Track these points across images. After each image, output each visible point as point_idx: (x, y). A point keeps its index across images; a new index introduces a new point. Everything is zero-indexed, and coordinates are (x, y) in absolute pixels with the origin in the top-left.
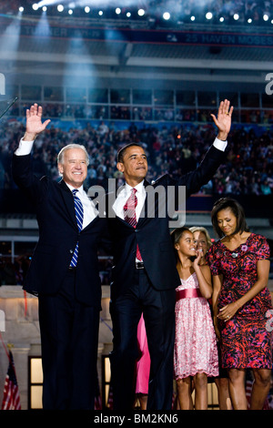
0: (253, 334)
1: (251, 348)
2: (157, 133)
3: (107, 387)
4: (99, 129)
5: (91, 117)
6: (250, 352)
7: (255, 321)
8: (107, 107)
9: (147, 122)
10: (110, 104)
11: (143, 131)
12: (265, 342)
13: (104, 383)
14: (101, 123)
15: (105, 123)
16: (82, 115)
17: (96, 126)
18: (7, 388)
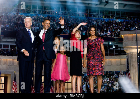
0: (98, 65)
1: (97, 69)
2: (56, 18)
4: (40, 16)
5: (38, 13)
6: (97, 70)
7: (98, 61)
8: (43, 11)
9: (53, 15)
10: (43, 10)
11: (52, 17)
12: (101, 67)
14: (41, 15)
15: (42, 15)
16: (36, 13)
17: (40, 15)
18: (14, 83)
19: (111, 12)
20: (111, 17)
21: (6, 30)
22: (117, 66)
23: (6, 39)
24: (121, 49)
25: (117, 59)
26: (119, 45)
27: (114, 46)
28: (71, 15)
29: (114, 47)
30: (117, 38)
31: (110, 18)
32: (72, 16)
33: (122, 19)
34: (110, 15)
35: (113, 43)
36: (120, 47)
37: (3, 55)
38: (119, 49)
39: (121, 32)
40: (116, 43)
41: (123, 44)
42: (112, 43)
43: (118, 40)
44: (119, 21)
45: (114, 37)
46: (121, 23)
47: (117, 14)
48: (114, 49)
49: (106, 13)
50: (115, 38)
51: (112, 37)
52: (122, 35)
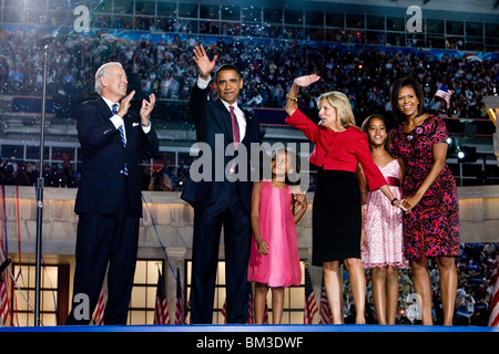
0: (430, 220)
1: (429, 235)
3: (189, 289)
5: (180, 30)
6: (428, 239)
7: (431, 206)
8: (196, 22)
9: (235, 37)
10: (199, 19)
12: (441, 227)
13: (186, 286)
14: (189, 37)
15: (194, 37)
16: (173, 30)
17: (184, 39)
19: (449, 25)
20: (447, 42)
21: (62, 92)
22: (474, 226)
23: (64, 127)
24: (488, 162)
25: (471, 200)
26: (480, 149)
27: (462, 149)
28: (302, 38)
29: (461, 155)
30: (471, 121)
31: (443, 46)
32: (304, 42)
33: (488, 51)
34: (446, 35)
35: (457, 141)
36: (484, 156)
37: (53, 186)
38: (480, 162)
39: (486, 100)
40: (468, 141)
41: (495, 142)
42: (453, 139)
43: (475, 127)
44: (477, 58)
45: (462, 116)
46: (485, 64)
47: (471, 31)
48: (460, 160)
49: (432, 28)
50: (462, 121)
51: (455, 117)
52: (491, 110)
